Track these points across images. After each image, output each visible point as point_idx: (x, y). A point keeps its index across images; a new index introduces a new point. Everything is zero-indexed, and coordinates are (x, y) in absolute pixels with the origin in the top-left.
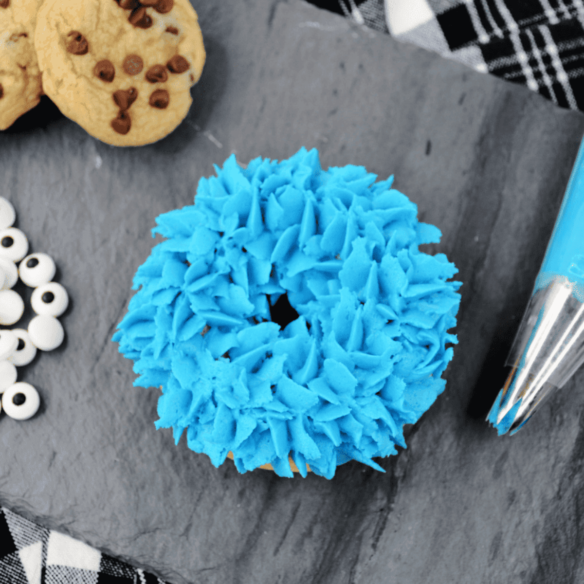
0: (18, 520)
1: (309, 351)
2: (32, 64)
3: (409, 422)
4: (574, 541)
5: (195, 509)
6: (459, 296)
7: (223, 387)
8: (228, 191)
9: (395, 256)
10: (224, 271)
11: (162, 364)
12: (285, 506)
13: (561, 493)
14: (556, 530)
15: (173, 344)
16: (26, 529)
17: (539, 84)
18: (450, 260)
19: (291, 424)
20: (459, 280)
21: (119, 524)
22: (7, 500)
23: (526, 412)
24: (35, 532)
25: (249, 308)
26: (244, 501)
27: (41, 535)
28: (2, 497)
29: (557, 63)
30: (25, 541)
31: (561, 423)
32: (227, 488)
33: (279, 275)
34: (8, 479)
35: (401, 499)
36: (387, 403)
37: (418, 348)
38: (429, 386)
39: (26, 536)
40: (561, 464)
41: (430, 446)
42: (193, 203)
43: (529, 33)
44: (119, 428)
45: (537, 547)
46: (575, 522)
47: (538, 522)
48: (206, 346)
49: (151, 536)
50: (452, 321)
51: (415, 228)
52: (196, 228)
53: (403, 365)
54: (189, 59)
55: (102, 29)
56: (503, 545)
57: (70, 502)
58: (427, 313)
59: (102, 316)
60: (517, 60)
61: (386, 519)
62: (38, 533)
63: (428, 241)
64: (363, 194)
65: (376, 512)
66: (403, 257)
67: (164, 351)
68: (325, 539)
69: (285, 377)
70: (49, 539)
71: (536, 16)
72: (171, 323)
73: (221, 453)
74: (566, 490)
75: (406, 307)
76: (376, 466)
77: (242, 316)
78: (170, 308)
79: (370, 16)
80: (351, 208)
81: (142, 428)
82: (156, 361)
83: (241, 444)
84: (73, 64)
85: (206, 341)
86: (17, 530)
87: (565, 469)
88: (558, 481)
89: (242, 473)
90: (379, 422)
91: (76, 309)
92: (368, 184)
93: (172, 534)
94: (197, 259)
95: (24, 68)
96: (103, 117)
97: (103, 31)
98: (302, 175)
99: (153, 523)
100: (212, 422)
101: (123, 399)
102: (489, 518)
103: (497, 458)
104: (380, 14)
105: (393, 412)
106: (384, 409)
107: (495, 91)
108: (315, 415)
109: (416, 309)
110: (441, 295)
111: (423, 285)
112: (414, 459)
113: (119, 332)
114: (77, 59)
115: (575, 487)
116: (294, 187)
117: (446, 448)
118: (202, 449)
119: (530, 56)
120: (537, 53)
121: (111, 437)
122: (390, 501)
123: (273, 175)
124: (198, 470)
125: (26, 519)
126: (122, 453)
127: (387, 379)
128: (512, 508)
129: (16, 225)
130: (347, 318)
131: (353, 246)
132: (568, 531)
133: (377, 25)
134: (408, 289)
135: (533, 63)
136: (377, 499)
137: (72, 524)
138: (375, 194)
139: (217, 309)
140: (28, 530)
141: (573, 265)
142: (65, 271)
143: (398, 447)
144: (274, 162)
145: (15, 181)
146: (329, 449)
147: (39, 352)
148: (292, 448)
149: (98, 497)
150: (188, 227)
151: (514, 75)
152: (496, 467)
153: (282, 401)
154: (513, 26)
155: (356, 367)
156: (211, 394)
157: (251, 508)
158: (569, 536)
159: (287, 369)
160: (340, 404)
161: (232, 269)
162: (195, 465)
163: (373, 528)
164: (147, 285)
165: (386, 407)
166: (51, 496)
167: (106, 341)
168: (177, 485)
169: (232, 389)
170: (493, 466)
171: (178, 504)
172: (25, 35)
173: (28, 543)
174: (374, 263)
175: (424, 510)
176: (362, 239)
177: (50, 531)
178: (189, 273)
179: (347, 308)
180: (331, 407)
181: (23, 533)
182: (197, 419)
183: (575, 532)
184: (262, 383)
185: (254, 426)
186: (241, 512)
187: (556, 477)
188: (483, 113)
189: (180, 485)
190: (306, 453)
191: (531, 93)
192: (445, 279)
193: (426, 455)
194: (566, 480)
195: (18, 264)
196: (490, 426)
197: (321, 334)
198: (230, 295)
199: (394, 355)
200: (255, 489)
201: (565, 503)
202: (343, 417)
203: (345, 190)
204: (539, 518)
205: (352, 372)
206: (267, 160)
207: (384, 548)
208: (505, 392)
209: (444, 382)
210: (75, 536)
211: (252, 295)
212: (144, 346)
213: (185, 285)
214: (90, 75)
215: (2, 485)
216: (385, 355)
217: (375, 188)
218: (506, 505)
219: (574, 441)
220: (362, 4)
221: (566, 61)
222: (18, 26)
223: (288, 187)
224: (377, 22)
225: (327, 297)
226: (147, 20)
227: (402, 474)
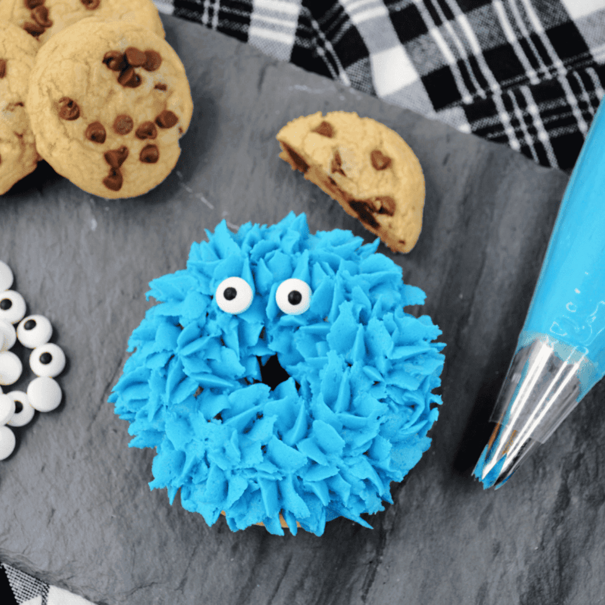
0: (18, 574)
1: (298, 411)
2: (28, 132)
3: (396, 480)
4: (557, 590)
5: (190, 564)
6: (443, 356)
7: (215, 448)
8: (219, 256)
9: (381, 319)
10: (215, 334)
11: (156, 426)
12: (277, 559)
13: (544, 544)
14: (539, 580)
15: (167, 407)
16: (26, 583)
17: (520, 143)
18: (435, 322)
19: (281, 484)
20: (443, 342)
21: (116, 579)
22: (8, 556)
23: (510, 467)
24: (35, 586)
25: (240, 370)
26: (238, 555)
27: (41, 589)
28: (2, 554)
29: (538, 123)
30: (25, 595)
31: (544, 475)
32: (221, 542)
33: (269, 338)
34: (8, 536)
35: (390, 551)
36: (374, 463)
37: (404, 408)
38: (415, 444)
39: (26, 590)
40: (544, 516)
41: (417, 500)
42: (185, 268)
43: (511, 93)
44: (116, 486)
45: (522, 596)
46: (558, 572)
47: (522, 572)
48: (199, 408)
49: (147, 590)
50: (436, 381)
51: (400, 290)
52: (188, 292)
53: (389, 426)
54: (177, 112)
55: (93, 92)
56: (488, 595)
57: (69, 558)
58: (412, 374)
59: (99, 375)
60: (499, 120)
61: (375, 571)
62: (38, 588)
63: (413, 304)
64: (349, 258)
65: (366, 564)
66: (388, 320)
67: (158, 413)
68: (316, 592)
69: (275, 438)
70: (48, 594)
71: (518, 77)
72: (164, 386)
73: (214, 512)
74: (549, 541)
75: (392, 368)
76: (364, 523)
77: (233, 378)
78: (164, 371)
79: (357, 78)
80: (338, 272)
81: (138, 485)
82: (151, 423)
83: (233, 504)
84: (65, 129)
85: (199, 402)
86: (17, 585)
87: (548, 520)
88: (541, 532)
89: (234, 531)
90: (367, 481)
91: (73, 369)
92: (354, 248)
93: (168, 588)
94: (189, 323)
95: (20, 136)
96: (96, 176)
97: (94, 95)
98: (290, 240)
99: (149, 578)
100: (204, 482)
101: (119, 457)
102: (475, 569)
103: (482, 511)
104: (366, 76)
105: (379, 471)
106: (371, 469)
107: (478, 151)
108: (304, 475)
109: (402, 370)
110: (426, 356)
111: (407, 347)
112: (401, 512)
113: (114, 394)
114: (69, 124)
115: (558, 538)
116: (282, 252)
117: (433, 501)
118: (195, 509)
119: (512, 116)
120: (519, 113)
121: (108, 495)
122: (379, 553)
123: (263, 241)
124: (193, 525)
125: (26, 573)
126: (119, 509)
127: (374, 440)
128: (497, 559)
129: (14, 287)
130: (335, 380)
131: (340, 310)
132: (551, 580)
133: (363, 87)
134: (393, 351)
135: (515, 122)
136: (366, 552)
137: (71, 580)
138: (361, 257)
139: (209, 371)
140: (28, 585)
141: (554, 323)
142: (61, 332)
143: (385, 503)
144: (264, 227)
145: (13, 243)
146: (319, 508)
147: (37, 413)
148: (282, 507)
149: (95, 552)
150: (180, 291)
151: (496, 134)
152: (481, 519)
153: (273, 461)
154: (495, 87)
155: (344, 427)
156: (203, 455)
157: (244, 562)
158: (552, 586)
159: (277, 429)
160: (328, 465)
161: (223, 332)
162: (190, 521)
163: (363, 580)
164: (141, 348)
165: (373, 466)
166: (49, 552)
167: (102, 400)
168: (172, 540)
169: (224, 450)
170: (478, 518)
171: (173, 559)
172: (21, 104)
173: (28, 597)
174: (361, 326)
175: (412, 562)
176: (349, 303)
177: (49, 586)
178: (181, 337)
179: (334, 370)
180: (319, 468)
181: (23, 587)
182: (190, 479)
183: (558, 582)
184: (253, 443)
185: (245, 487)
186: (235, 566)
187: (539, 528)
188: (466, 172)
189: (175, 540)
190: (296, 512)
191: (513, 152)
192: (429, 341)
193: (413, 509)
194: (549, 531)
195: (16, 326)
196: (475, 480)
197: (310, 395)
198: (221, 358)
199: (381, 416)
200: (248, 543)
201: (548, 554)
202: (332, 477)
203: (332, 254)
204: (523, 568)
205: (339, 433)
206: (256, 226)
207: (373, 599)
208: (490, 447)
209: (430, 440)
210: (74, 591)
211: (243, 356)
212: (139, 408)
213: (178, 349)
214: (81, 138)
215: (2, 542)
216: (372, 416)
217: (362, 251)
218: (492, 556)
219: (556, 493)
220: (349, 67)
221: (546, 121)
222: (15, 96)
223: (277, 252)
224: (364, 84)
225: (316, 359)
226: (137, 79)
227: (390, 527)
